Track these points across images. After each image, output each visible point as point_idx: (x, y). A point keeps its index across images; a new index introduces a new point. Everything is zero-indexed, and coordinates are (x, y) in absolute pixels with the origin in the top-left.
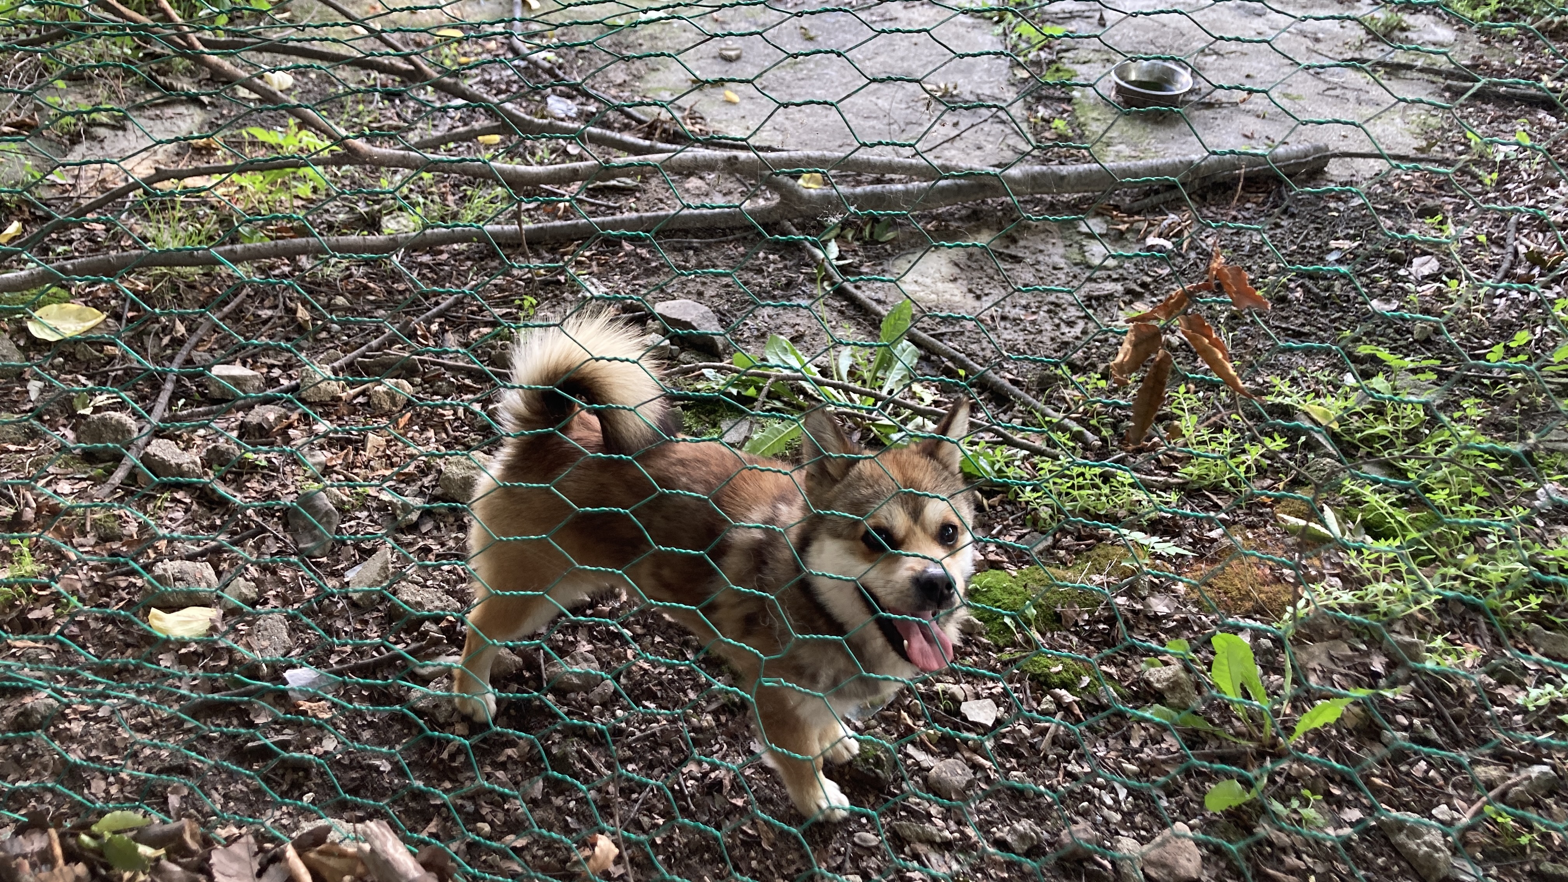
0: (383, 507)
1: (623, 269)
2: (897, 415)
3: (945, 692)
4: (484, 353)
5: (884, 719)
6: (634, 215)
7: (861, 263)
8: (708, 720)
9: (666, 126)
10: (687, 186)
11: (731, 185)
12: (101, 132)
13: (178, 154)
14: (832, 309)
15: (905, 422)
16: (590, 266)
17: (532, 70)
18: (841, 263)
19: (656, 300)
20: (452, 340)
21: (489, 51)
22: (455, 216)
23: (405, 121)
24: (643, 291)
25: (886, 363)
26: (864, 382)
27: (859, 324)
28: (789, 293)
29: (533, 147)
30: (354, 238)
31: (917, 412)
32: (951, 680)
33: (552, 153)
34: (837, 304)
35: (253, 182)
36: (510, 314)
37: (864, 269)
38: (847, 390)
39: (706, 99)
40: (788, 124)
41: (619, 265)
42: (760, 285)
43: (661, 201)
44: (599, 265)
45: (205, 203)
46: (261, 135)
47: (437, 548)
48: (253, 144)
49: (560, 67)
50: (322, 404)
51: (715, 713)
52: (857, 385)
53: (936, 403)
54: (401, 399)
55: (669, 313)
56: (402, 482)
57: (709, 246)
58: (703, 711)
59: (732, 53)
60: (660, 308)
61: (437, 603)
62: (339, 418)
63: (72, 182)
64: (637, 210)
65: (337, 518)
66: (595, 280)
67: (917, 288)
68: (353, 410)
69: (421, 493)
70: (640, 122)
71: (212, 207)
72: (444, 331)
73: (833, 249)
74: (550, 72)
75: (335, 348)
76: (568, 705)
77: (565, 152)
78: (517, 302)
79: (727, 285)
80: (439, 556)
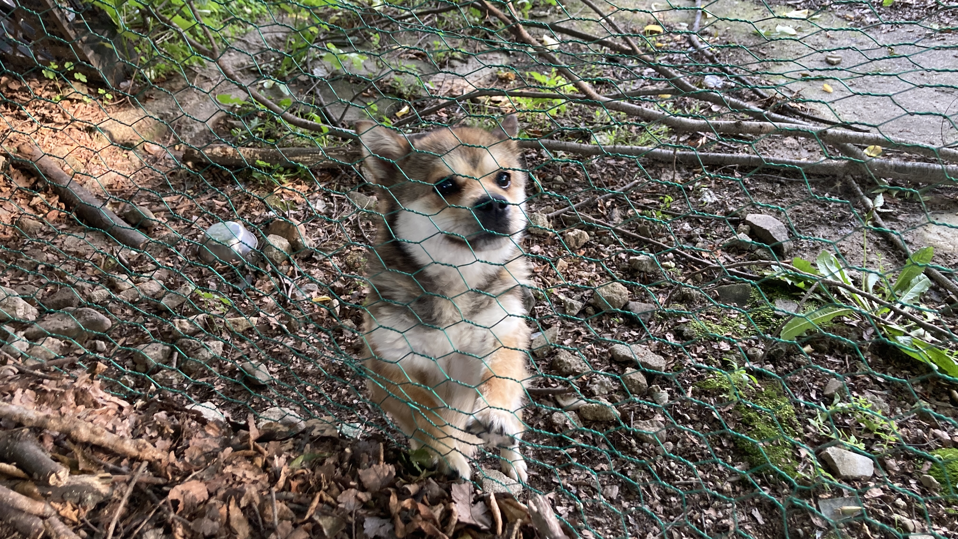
0: (559, 302)
1: (731, 188)
2: (904, 323)
3: (899, 521)
4: (634, 224)
5: (851, 525)
6: (746, 155)
7: (899, 213)
8: (728, 487)
9: (779, 102)
10: (784, 142)
11: (815, 146)
12: (455, 63)
13: (491, 81)
14: (870, 240)
15: (909, 329)
16: (710, 183)
17: (699, 55)
18: (884, 210)
19: (748, 212)
20: (617, 212)
21: (675, 41)
22: (634, 139)
23: (617, 78)
24: (741, 205)
25: (905, 286)
26: (884, 295)
27: (888, 254)
28: (841, 224)
29: (691, 104)
30: (574, 143)
31: (920, 325)
32: (906, 515)
33: (701, 109)
34: (875, 238)
35: (526, 103)
36: (655, 204)
37: (900, 218)
38: (870, 299)
39: (810, 87)
40: (864, 111)
41: (728, 185)
42: (822, 215)
43: (765, 149)
44: (716, 183)
45: (499, 111)
46: (537, 76)
47: (584, 334)
48: (530, 80)
49: (718, 56)
50: (538, 236)
51: (733, 484)
52: (878, 297)
53: (937, 322)
54: (582, 241)
55: (755, 222)
56: (572, 290)
57: (791, 183)
58: (726, 479)
59: (835, 60)
60: (750, 217)
61: (579, 366)
62: (546, 246)
63: (436, 88)
64: (748, 153)
65: (534, 302)
66: (711, 192)
67: (938, 238)
68: (554, 243)
69: (581, 299)
70: (762, 97)
71: (503, 114)
72: (613, 207)
73: (880, 200)
74: (711, 59)
75: (551, 205)
76: (643, 449)
77: (710, 110)
78: (661, 198)
79: (798, 211)
80: (585, 339)
